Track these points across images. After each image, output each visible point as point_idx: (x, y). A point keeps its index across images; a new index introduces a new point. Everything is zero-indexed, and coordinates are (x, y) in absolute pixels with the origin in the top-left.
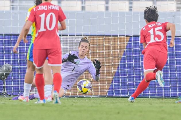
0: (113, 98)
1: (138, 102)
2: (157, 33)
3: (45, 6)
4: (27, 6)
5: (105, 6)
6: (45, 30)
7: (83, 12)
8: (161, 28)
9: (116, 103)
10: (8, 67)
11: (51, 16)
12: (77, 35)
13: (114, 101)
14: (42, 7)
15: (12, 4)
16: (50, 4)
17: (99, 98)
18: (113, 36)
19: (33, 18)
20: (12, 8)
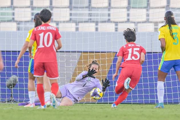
0: (102, 104)
1: (122, 108)
2: (135, 53)
3: (44, 27)
4: (31, 27)
5: (95, 27)
6: (43, 47)
7: (77, 32)
8: (138, 49)
9: (105, 108)
10: (15, 79)
11: (49, 35)
12: (72, 52)
13: (102, 107)
14: (42, 27)
15: (18, 26)
16: (48, 25)
17: (90, 104)
18: (101, 52)
19: (34, 37)
20: (18, 29)
